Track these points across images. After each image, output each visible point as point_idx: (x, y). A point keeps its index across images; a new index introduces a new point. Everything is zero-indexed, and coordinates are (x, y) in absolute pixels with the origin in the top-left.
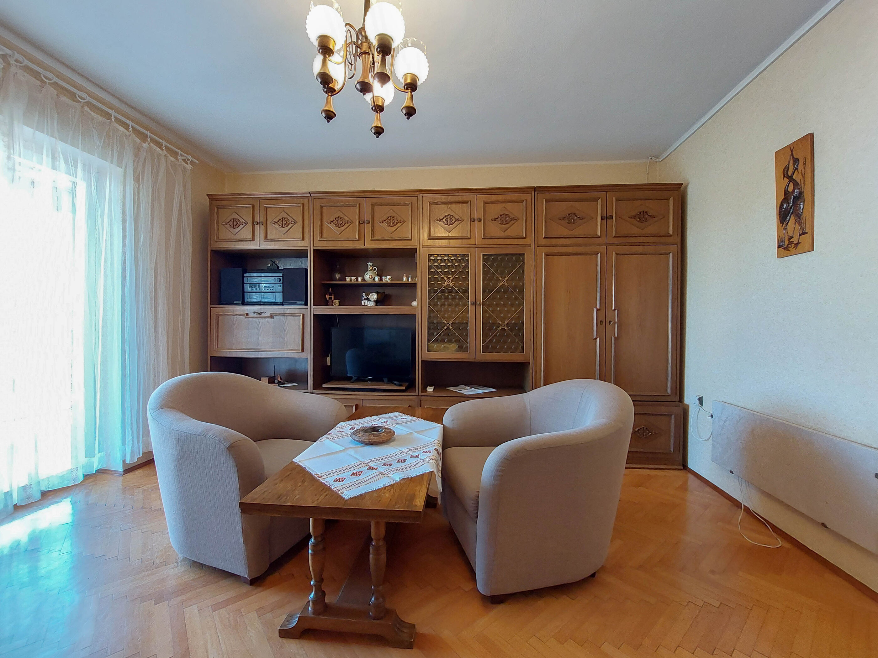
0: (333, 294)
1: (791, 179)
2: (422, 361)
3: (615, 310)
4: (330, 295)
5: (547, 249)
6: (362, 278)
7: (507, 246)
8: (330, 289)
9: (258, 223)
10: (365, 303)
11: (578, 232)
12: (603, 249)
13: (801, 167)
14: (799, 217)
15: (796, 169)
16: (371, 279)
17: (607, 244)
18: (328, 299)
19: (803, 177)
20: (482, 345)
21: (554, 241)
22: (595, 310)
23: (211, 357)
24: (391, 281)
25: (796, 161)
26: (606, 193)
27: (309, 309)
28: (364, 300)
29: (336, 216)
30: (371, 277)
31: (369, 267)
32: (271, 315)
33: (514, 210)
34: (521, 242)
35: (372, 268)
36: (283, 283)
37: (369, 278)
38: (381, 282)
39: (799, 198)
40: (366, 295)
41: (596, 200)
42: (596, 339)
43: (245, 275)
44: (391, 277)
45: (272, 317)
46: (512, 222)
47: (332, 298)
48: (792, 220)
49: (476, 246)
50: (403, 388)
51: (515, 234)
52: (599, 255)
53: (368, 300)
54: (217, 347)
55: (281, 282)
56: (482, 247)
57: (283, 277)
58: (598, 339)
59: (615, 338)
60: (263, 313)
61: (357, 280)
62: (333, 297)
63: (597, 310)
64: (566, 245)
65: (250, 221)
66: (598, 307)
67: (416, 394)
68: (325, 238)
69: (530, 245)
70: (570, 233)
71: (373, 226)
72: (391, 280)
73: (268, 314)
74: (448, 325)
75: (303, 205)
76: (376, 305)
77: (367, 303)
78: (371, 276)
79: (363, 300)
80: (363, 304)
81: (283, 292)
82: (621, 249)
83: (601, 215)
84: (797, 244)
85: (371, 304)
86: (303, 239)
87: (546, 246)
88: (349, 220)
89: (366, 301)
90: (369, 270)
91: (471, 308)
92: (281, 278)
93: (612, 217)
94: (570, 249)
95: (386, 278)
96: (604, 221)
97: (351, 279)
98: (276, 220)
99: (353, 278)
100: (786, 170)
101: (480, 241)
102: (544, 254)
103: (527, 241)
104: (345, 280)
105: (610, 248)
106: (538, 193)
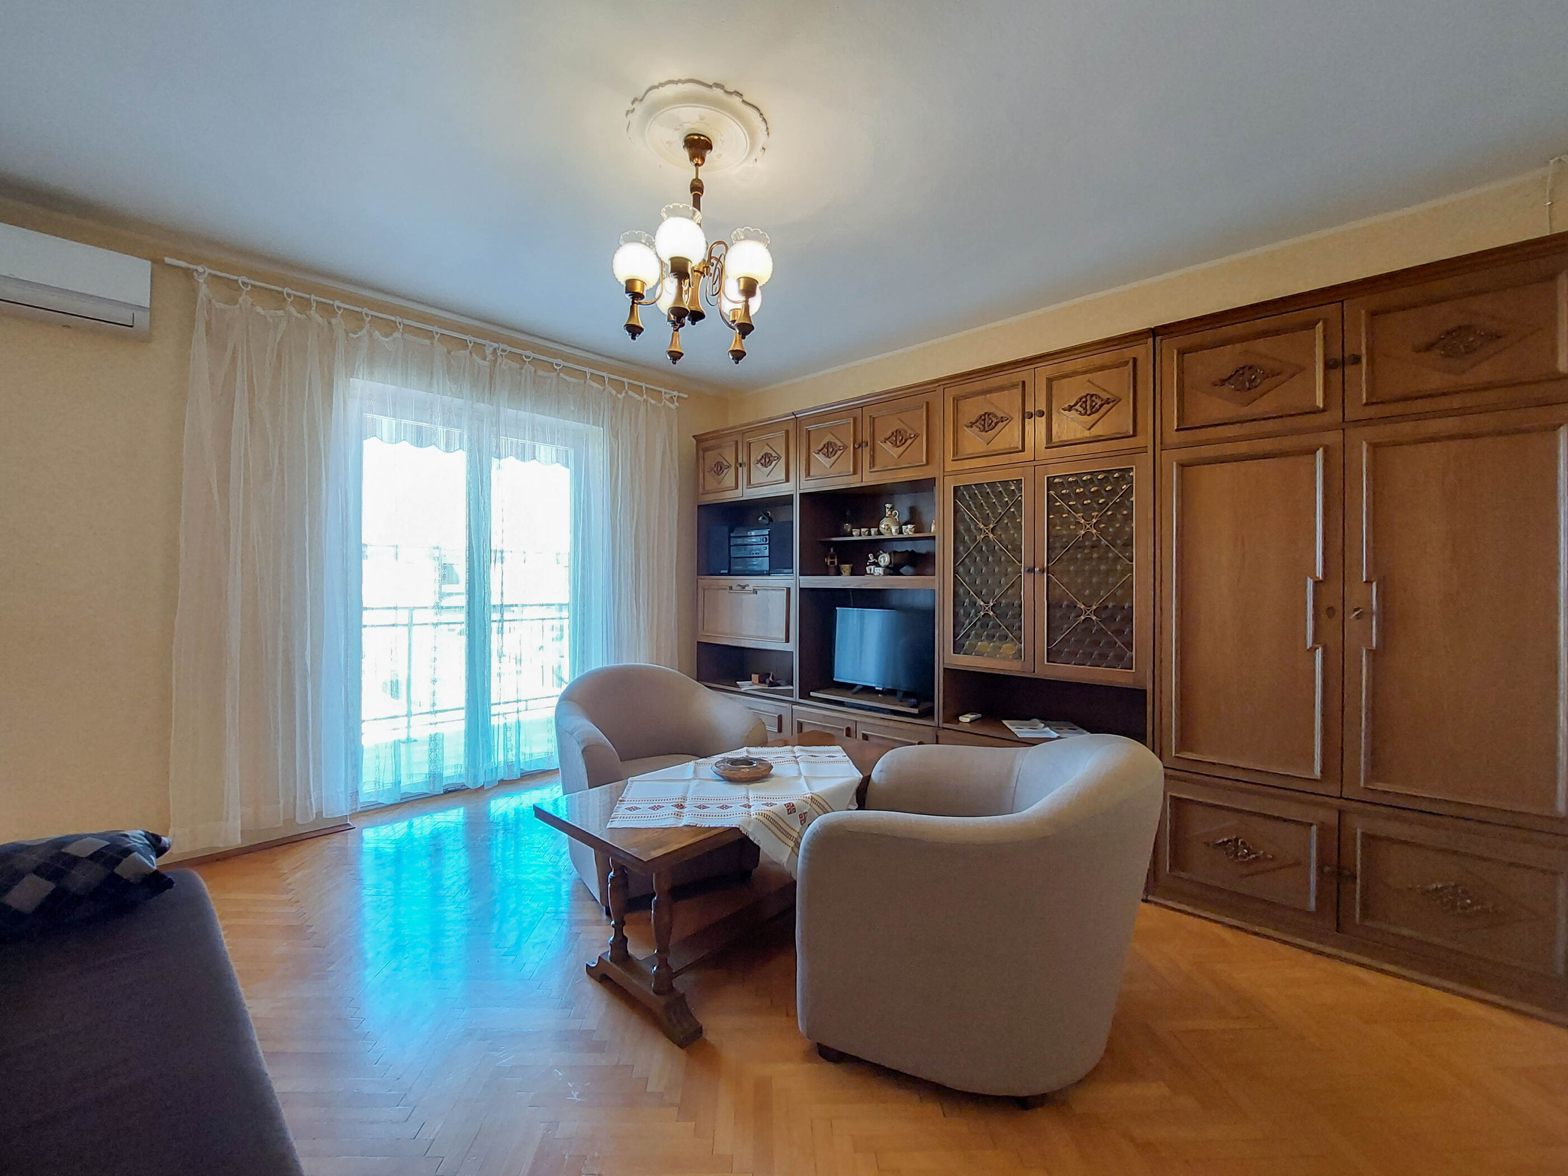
0: (836, 557)
2: (945, 669)
3: (1369, 582)
4: (832, 558)
5: (1185, 454)
6: (877, 529)
7: (1096, 457)
8: (832, 550)
9: (741, 465)
10: (871, 570)
11: (1263, 405)
12: (1333, 438)
16: (888, 530)
17: (1344, 425)
18: (829, 564)
20: (1048, 649)
21: (1203, 434)
22: (1310, 582)
23: (698, 642)
24: (915, 532)
26: (1340, 304)
27: (791, 580)
28: (870, 565)
29: (825, 441)
30: (886, 527)
31: (887, 510)
32: (754, 589)
33: (1108, 382)
34: (1125, 444)
35: (892, 512)
36: (769, 544)
38: (901, 536)
40: (875, 558)
41: (1311, 325)
42: (1313, 650)
43: (732, 535)
44: (913, 526)
45: (755, 592)
46: (1106, 407)
47: (834, 562)
49: (1035, 464)
50: (915, 711)
51: (1110, 432)
52: (1320, 453)
53: (877, 565)
54: (703, 629)
55: (768, 542)
56: (1047, 462)
57: (769, 535)
58: (1319, 651)
59: (1369, 651)
60: (746, 586)
61: (870, 534)
62: (836, 560)
63: (1317, 583)
64: (1231, 440)
65: (733, 463)
66: (1319, 574)
67: (935, 723)
68: (812, 477)
69: (1143, 449)
70: (1245, 411)
71: (873, 449)
72: (913, 529)
73: (750, 588)
74: (987, 608)
75: (787, 432)
76: (885, 574)
77: (874, 570)
78: (887, 525)
79: (868, 566)
80: (868, 572)
81: (769, 556)
82: (1384, 432)
83: (1325, 355)
85: (879, 571)
86: (787, 480)
88: (841, 445)
89: (872, 567)
90: (887, 515)
91: (1027, 580)
92: (767, 537)
93: (1357, 360)
94: (1243, 447)
95: (907, 528)
96: (1336, 375)
97: (861, 531)
98: (759, 458)
99: (863, 530)
101: (1042, 455)
102: (1175, 463)
103: (1138, 441)
104: (852, 535)
105: (1352, 434)
106: (1161, 340)
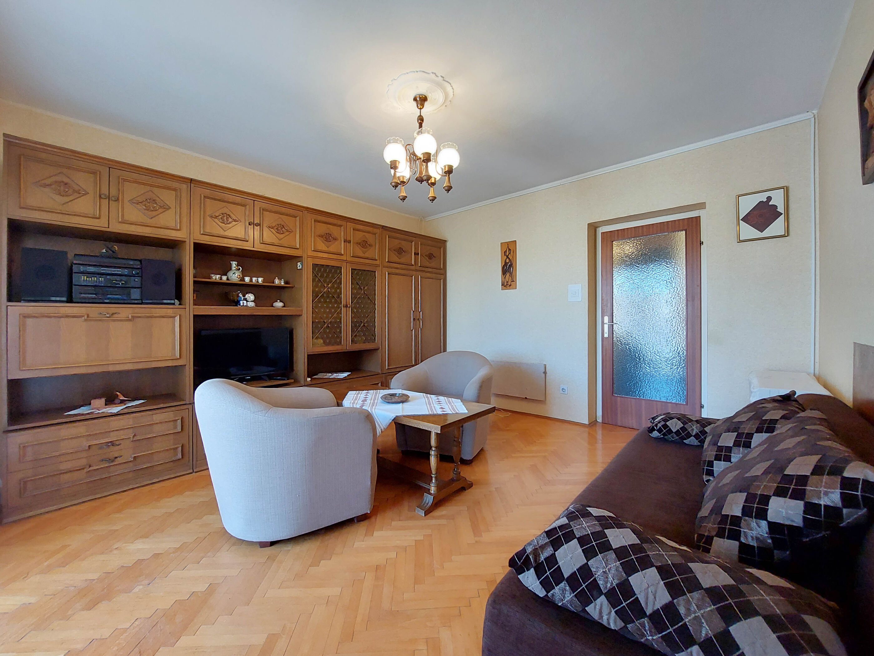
1: (507, 257)
2: (308, 355)
3: (421, 312)
5: (389, 270)
6: (227, 276)
7: (365, 264)
9: (107, 197)
10: (243, 303)
11: (403, 260)
13: (512, 253)
14: (511, 274)
15: (510, 253)
16: (239, 278)
17: (416, 270)
19: (513, 258)
20: (351, 339)
21: (392, 265)
24: (263, 282)
25: (510, 250)
26: (416, 238)
27: (187, 309)
29: (221, 211)
30: (239, 277)
31: (233, 266)
32: (128, 317)
33: (370, 238)
34: (374, 262)
35: (237, 267)
37: (237, 277)
38: (253, 283)
39: (511, 266)
40: (244, 296)
41: (412, 242)
43: (75, 262)
44: (263, 279)
45: (132, 319)
46: (369, 247)
48: (508, 275)
49: (347, 262)
51: (370, 256)
52: (413, 277)
54: (25, 365)
56: (351, 263)
57: (141, 269)
58: (413, 330)
59: (421, 330)
60: (116, 313)
63: (413, 312)
64: (397, 268)
65: (91, 190)
66: (413, 310)
67: (302, 384)
68: (208, 232)
69: (379, 266)
70: (400, 261)
71: (262, 230)
73: (122, 316)
74: (327, 323)
75: (179, 190)
76: (257, 306)
78: (239, 275)
79: (242, 300)
80: (242, 304)
82: (424, 274)
83: (414, 251)
84: (510, 285)
85: (251, 304)
86: (179, 229)
87: (387, 267)
88: (236, 218)
90: (233, 269)
91: (344, 311)
92: (138, 270)
93: (418, 254)
94: (400, 271)
95: (258, 279)
96: (415, 256)
97: (216, 277)
98: (140, 199)
99: (218, 276)
100: (505, 252)
101: (349, 259)
102: (387, 273)
103: (377, 262)
104: (210, 278)
105: (418, 273)
